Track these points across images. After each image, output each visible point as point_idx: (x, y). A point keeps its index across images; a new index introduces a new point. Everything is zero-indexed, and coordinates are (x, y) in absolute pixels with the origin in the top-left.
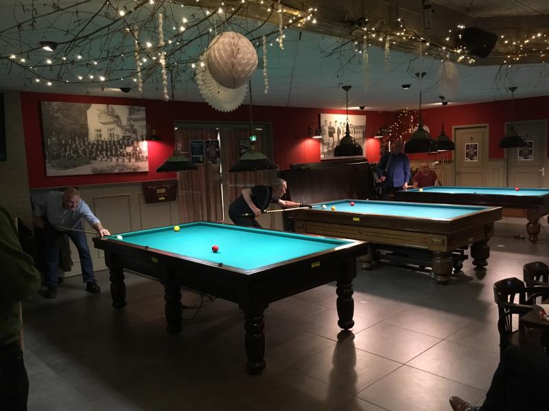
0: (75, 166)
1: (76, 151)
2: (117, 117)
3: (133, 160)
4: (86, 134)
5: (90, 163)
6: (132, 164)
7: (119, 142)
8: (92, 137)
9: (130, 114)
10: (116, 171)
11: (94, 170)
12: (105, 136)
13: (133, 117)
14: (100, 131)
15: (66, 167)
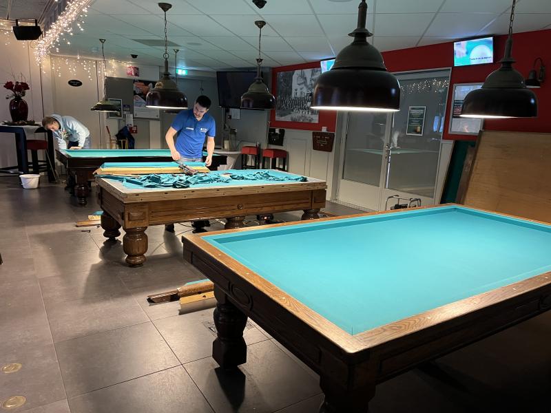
0: (285, 115)
1: (286, 105)
2: (305, 78)
3: (310, 113)
4: (291, 93)
5: (290, 113)
6: (309, 115)
7: (304, 98)
8: (293, 96)
9: (312, 75)
10: (302, 121)
11: (292, 119)
12: (298, 95)
13: (313, 77)
14: (296, 90)
15: (282, 116)
